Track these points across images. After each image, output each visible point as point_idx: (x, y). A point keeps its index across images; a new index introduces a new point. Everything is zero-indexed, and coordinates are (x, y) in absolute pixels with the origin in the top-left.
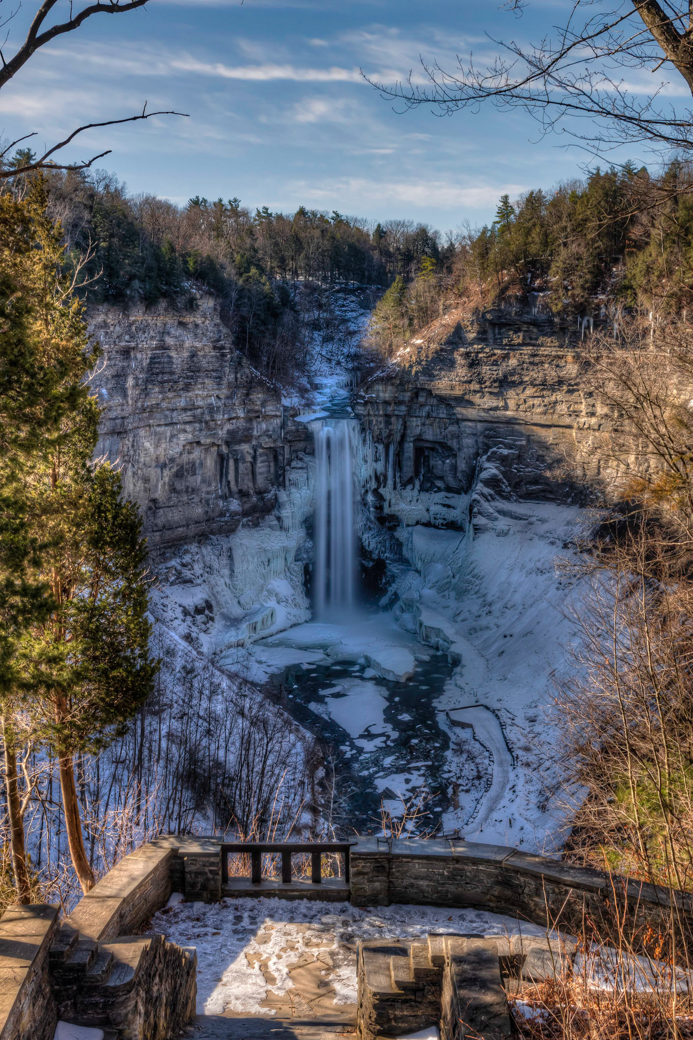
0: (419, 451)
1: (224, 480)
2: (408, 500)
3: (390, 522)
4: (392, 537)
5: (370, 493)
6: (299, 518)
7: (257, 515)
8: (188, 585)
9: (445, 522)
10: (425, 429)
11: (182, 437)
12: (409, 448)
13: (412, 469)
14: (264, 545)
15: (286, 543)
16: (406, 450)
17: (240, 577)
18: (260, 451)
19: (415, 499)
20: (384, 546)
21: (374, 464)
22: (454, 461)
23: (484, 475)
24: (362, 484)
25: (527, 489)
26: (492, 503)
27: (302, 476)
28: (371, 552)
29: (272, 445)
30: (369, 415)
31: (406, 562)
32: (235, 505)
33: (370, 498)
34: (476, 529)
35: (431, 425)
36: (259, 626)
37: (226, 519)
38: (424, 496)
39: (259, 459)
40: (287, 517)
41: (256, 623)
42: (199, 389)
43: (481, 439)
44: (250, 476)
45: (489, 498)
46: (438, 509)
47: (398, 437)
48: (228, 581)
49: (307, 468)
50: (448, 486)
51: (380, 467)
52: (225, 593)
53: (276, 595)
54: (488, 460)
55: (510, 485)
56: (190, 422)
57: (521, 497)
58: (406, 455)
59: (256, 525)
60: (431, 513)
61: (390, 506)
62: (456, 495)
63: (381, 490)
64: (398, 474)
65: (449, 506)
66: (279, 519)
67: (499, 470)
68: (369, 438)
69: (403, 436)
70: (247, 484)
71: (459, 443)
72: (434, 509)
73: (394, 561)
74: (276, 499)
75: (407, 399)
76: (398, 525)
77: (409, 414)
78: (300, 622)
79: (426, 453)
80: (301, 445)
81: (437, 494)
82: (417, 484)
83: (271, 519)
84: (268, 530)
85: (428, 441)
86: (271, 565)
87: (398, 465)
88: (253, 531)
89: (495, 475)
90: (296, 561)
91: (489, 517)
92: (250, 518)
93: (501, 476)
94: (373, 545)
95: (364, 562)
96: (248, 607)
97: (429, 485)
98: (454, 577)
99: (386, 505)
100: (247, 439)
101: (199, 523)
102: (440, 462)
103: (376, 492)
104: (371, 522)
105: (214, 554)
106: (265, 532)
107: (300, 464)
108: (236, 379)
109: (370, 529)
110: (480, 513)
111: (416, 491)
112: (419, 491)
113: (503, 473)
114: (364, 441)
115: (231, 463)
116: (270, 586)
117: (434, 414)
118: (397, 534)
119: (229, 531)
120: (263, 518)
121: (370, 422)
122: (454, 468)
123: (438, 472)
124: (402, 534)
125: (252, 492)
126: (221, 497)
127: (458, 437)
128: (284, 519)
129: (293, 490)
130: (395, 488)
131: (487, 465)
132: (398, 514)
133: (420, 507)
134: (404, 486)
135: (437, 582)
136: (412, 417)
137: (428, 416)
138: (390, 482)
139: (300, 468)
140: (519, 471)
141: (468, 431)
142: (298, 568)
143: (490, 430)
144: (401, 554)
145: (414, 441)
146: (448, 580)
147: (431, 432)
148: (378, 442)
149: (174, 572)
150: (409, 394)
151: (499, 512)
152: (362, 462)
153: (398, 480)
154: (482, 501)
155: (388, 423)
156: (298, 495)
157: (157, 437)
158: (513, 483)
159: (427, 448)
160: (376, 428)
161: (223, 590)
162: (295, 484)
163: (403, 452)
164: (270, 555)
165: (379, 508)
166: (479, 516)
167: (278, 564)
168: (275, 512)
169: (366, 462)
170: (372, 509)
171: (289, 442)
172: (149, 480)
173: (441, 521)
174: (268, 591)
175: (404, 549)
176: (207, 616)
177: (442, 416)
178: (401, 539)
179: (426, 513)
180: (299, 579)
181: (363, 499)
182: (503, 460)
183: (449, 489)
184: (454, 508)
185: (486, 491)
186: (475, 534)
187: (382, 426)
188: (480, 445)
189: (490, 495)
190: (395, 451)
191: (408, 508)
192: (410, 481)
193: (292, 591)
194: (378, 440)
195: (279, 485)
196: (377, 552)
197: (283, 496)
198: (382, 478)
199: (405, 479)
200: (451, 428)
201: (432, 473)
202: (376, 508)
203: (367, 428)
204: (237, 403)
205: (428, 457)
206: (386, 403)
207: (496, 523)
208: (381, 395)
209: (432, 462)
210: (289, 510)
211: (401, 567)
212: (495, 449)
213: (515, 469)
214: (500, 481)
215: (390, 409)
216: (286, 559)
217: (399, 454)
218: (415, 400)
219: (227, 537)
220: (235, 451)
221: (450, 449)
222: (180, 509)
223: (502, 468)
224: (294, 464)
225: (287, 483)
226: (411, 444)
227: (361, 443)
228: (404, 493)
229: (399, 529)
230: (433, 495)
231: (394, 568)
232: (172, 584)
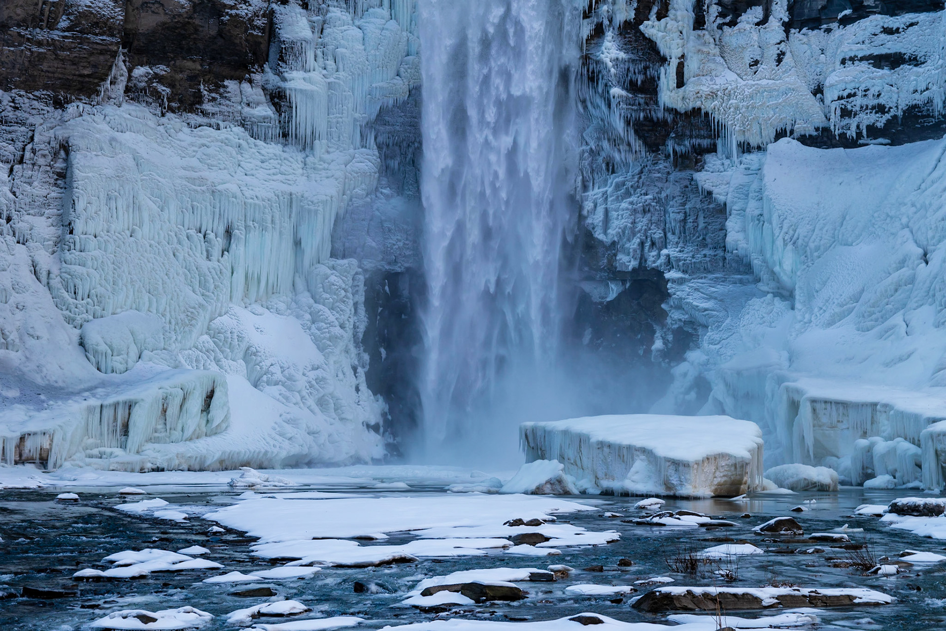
2: (748, 57)
3: (680, 138)
4: (691, 187)
5: (609, 35)
6: (353, 107)
7: (192, 65)
9: (881, 121)
14: (212, 176)
15: (300, 186)
19: (773, 52)
20: (662, 223)
28: (613, 246)
33: (611, 52)
36: (141, 421)
37: (56, 35)
40: (309, 95)
41: (130, 406)
46: (860, 74)
48: (45, 260)
52: (25, 298)
53: (249, 355)
60: (830, 95)
61: (680, 83)
62: (922, 17)
63: (651, 28)
65: (894, 61)
66: (278, 99)
72: (840, 78)
73: (691, 270)
74: (271, 30)
76: (712, 149)
78: (329, 453)
81: (852, 28)
83: (248, 97)
84: (234, 133)
86: (239, 250)
88: (173, 121)
90: (333, 255)
92: (162, 69)
94: (619, 222)
95: (587, 287)
96: (117, 362)
98: (925, 258)
99: (667, 77)
103: (631, 30)
104: (615, 142)
106: (223, 134)
109: (611, 167)
111: (775, 25)
112: (787, 27)
116: (220, 322)
118: (705, 179)
119: (67, 85)
120: (217, 87)
124: (722, 176)
128: (297, 100)
129: (337, 12)
130: (699, 23)
132: (708, 106)
133: (791, 79)
134: (732, 12)
135: (856, 298)
142: (338, 277)
144: (721, 245)
146: (905, 272)
156: (355, 32)
161: (16, 287)
164: (234, 213)
165: (643, 89)
167: (264, 251)
170: (616, 91)
173: (867, 119)
174: (215, 334)
175: (732, 224)
178: (720, 194)
179: (812, 102)
180: (344, 319)
181: (586, 59)
184: (915, 61)
191: (746, 84)
193: (313, 355)
196: (633, 245)
197: (296, 23)
202: (632, 87)
210: (316, 77)
211: (720, 289)
216: (297, 243)
219: (59, 104)
228: (733, 36)
229: (712, 161)
230: (838, 32)
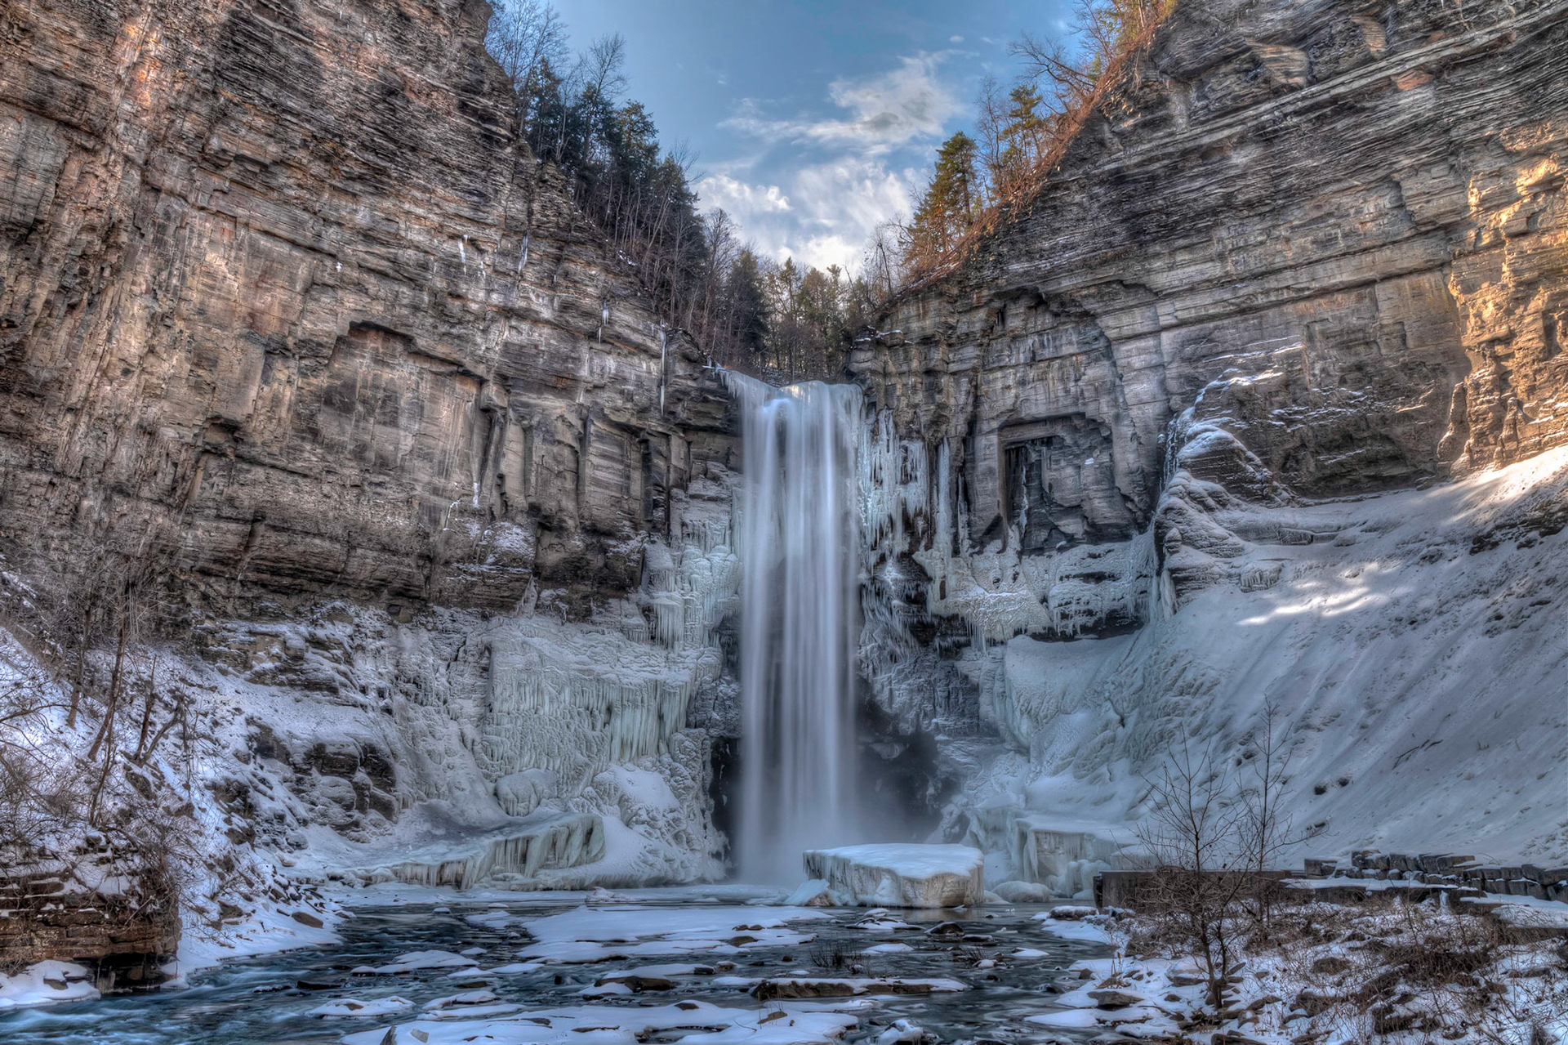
0: (1014, 455)
1: (489, 473)
2: (992, 576)
3: (944, 636)
4: (952, 673)
5: (890, 562)
6: (703, 616)
7: (585, 588)
8: (318, 695)
9: (1090, 621)
10: (1028, 391)
11: (351, 300)
12: (989, 449)
13: (999, 497)
14: (598, 668)
15: (664, 675)
16: (980, 454)
17: (506, 724)
18: (597, 426)
19: (1010, 573)
20: (932, 699)
21: (900, 488)
22: (1105, 458)
23: (1188, 451)
24: (870, 540)
25: (1320, 466)
26: (1222, 515)
27: (718, 520)
28: (896, 716)
29: (634, 422)
30: (886, 374)
31: (986, 733)
32: (514, 538)
33: (892, 574)
34: (1177, 581)
35: (1042, 378)
36: (535, 850)
37: (485, 568)
38: (1033, 566)
39: (595, 446)
40: (671, 609)
41: (528, 840)
42: (416, 202)
43: (1173, 371)
44: (569, 485)
45: (1211, 502)
46: (1074, 588)
47: (958, 425)
48: (470, 731)
49: (729, 501)
50: (1093, 525)
51: (915, 495)
52: (456, 761)
53: (623, 801)
54: (1198, 415)
55: (1267, 463)
56: (383, 275)
57: (1303, 491)
58: (982, 466)
59: (584, 616)
60: (1053, 603)
61: (943, 596)
62: (1117, 546)
63: (920, 556)
64: (963, 519)
65: (1098, 577)
66: (647, 611)
67: (1233, 430)
68: (886, 426)
69: (972, 424)
70: (557, 499)
71: (1115, 403)
72: (1059, 591)
73: (956, 734)
74: (643, 562)
75: (978, 327)
76: (968, 644)
77: (985, 366)
78: (681, 876)
79: (1034, 457)
80: (718, 443)
81: (1066, 554)
82: (1014, 536)
83: (626, 611)
84: (615, 637)
85: (1036, 421)
86: (617, 722)
87: (964, 493)
88: (571, 628)
89: (1221, 441)
90: (688, 725)
91: (1213, 547)
92: (562, 592)
93: (1238, 444)
94: (901, 698)
95: (878, 748)
96: (521, 807)
97: (1044, 534)
98: (1122, 722)
99: (933, 591)
100: (562, 383)
101: (395, 553)
102: (1070, 471)
103: (906, 558)
104: (896, 639)
105: (436, 651)
106: (607, 637)
107: (712, 490)
108: (530, 213)
109: (894, 658)
110: (1187, 540)
111: (1011, 553)
112: (1020, 554)
113: (1242, 435)
114: (874, 433)
115: (513, 432)
116: (604, 776)
117: (1047, 353)
118: (963, 666)
119: (492, 606)
120: (604, 604)
121: (889, 391)
122: (1108, 474)
123: (1065, 494)
124: (976, 664)
125: (570, 523)
126: (476, 514)
127: (1113, 388)
128: (662, 612)
129: (692, 549)
130: (956, 552)
131: (1197, 426)
132: (964, 612)
133: (1024, 592)
134: (979, 544)
135: (1073, 753)
136: (991, 370)
137: (1033, 360)
138: (943, 537)
139: (711, 499)
140: (1290, 422)
141: (1137, 362)
142: (691, 742)
143: (1197, 340)
144: (975, 715)
145: (1001, 428)
146: (1109, 733)
147: (1041, 397)
148: (909, 436)
149: (276, 649)
150: (982, 314)
151: (1244, 532)
152: (871, 485)
153: (963, 533)
154: (1192, 511)
155: (933, 389)
156: (705, 562)
157: (261, 263)
158: (1277, 456)
159: (1033, 441)
160: (904, 402)
161: (448, 752)
162: (695, 535)
163: (973, 461)
164: (613, 695)
165: (917, 600)
166: (1184, 548)
167: (636, 724)
168: (641, 596)
169: (879, 482)
170: (896, 602)
171: (685, 427)
172: (214, 363)
173: (1081, 620)
174: (597, 786)
175: (984, 699)
176: (359, 788)
177: (1067, 350)
178: (974, 677)
179: (1039, 609)
180: (695, 773)
181: (874, 579)
182: (1242, 402)
183: (1097, 533)
184: (1113, 577)
185: (1199, 485)
186: (1179, 594)
187: (919, 397)
188: (1173, 385)
189: (1213, 494)
190: (953, 459)
191: (991, 596)
192: (994, 529)
193: (671, 800)
194: (908, 432)
195: (654, 527)
196: (911, 715)
197: (661, 557)
198: (920, 524)
199: (982, 526)
200: (1092, 373)
201: (1052, 502)
202: (909, 600)
203: (881, 404)
204: (530, 275)
205: (1039, 464)
206: (927, 341)
207: (1236, 561)
208: (915, 325)
209: (1048, 475)
210: (676, 594)
211: (975, 748)
212: (1215, 383)
213: (1280, 418)
214: (1235, 452)
215: (937, 355)
216: (661, 717)
217: (963, 468)
218: (998, 329)
219: (486, 618)
220: (526, 405)
221: (1094, 425)
222: (326, 489)
223: (1243, 425)
224: (696, 487)
225: (676, 530)
226: (994, 438)
227: (866, 437)
228: (981, 563)
229: (968, 653)
230: (1057, 557)
231: (955, 753)
232: (259, 678)
